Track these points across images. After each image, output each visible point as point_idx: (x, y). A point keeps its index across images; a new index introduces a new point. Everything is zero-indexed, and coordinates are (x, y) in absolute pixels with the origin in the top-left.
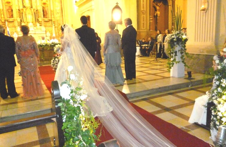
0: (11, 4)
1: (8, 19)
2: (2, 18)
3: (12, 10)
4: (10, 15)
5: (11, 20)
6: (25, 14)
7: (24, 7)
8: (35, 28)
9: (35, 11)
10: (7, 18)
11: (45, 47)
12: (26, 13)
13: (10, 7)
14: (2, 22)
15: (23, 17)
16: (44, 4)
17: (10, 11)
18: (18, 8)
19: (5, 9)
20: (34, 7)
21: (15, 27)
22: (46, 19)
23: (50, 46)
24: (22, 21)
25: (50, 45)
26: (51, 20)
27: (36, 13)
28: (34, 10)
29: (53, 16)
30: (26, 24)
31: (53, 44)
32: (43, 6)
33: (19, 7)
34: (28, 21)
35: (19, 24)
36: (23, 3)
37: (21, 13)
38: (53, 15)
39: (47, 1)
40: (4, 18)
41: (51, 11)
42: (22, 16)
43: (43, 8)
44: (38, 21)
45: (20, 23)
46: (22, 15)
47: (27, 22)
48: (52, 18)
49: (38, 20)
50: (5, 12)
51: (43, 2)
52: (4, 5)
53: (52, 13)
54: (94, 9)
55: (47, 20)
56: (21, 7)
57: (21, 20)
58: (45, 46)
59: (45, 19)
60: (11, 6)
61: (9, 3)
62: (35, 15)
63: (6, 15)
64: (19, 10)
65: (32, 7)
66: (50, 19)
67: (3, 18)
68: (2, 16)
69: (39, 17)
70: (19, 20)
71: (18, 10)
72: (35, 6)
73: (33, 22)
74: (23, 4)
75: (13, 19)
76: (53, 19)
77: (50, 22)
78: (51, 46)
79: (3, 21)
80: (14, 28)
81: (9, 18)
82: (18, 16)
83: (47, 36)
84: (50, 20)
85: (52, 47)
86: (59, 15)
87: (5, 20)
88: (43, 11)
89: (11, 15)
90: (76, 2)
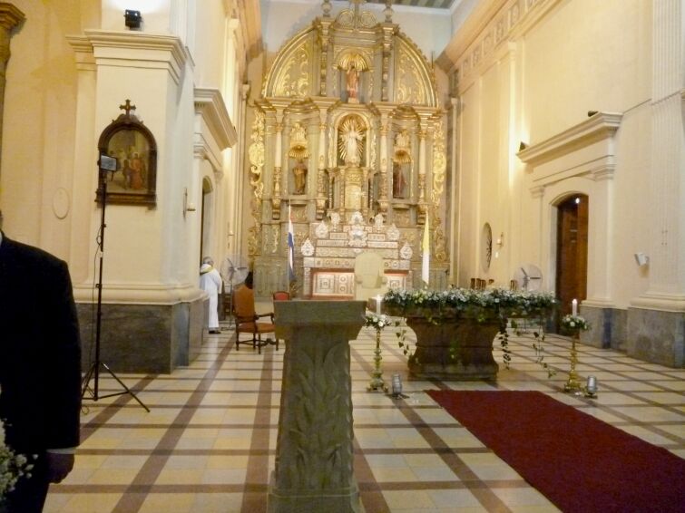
0: (305, 154)
1: (291, 197)
2: (274, 192)
3: (305, 172)
4: (297, 186)
5: (299, 199)
6: (342, 183)
7: (341, 162)
8: (369, 229)
9: (372, 176)
10: (289, 193)
11: (466, 309)
12: (345, 180)
13: (301, 162)
14: (274, 207)
15: (333, 192)
16: (401, 154)
17: (299, 172)
18: (322, 166)
19: (286, 168)
20: (370, 164)
21: (308, 224)
22: (401, 204)
23: (484, 304)
24: (330, 206)
25: (488, 302)
26: (416, 206)
27: (372, 183)
28: (370, 171)
29: (422, 196)
30: (342, 214)
31: (497, 301)
32: (396, 161)
33: (327, 162)
34: (346, 207)
35: (320, 214)
36: (338, 150)
37: (331, 182)
38: (422, 191)
39: (410, 147)
40: (281, 193)
41: (419, 178)
42: (331, 190)
43: (396, 166)
44: (376, 207)
45: (323, 212)
46: (333, 188)
47: (346, 210)
48: (418, 198)
49: (378, 204)
50: (286, 175)
51: (397, 149)
52: (286, 155)
53: (422, 183)
54: (613, 170)
55: (402, 206)
56: (333, 164)
57: (327, 202)
58: (466, 303)
59: (396, 201)
60: (307, 158)
61: (300, 149)
62: (369, 188)
63: (286, 187)
64: (326, 171)
65: (362, 164)
66: (412, 202)
67: (277, 195)
68: (277, 188)
69: (379, 196)
70: (322, 203)
71: (322, 172)
72: (373, 160)
73: (361, 211)
74: (339, 154)
75: (304, 197)
76: (421, 202)
77: (412, 213)
78: (489, 306)
79: (276, 202)
80: (303, 226)
81: (294, 194)
82: (320, 190)
83: (403, 256)
84: (410, 205)
85: (493, 310)
86: (442, 190)
87: (282, 201)
88: (395, 177)
89: (299, 185)
90: (523, 146)
